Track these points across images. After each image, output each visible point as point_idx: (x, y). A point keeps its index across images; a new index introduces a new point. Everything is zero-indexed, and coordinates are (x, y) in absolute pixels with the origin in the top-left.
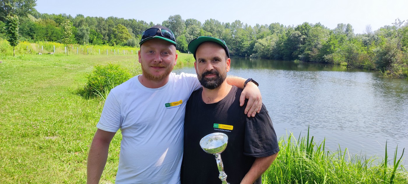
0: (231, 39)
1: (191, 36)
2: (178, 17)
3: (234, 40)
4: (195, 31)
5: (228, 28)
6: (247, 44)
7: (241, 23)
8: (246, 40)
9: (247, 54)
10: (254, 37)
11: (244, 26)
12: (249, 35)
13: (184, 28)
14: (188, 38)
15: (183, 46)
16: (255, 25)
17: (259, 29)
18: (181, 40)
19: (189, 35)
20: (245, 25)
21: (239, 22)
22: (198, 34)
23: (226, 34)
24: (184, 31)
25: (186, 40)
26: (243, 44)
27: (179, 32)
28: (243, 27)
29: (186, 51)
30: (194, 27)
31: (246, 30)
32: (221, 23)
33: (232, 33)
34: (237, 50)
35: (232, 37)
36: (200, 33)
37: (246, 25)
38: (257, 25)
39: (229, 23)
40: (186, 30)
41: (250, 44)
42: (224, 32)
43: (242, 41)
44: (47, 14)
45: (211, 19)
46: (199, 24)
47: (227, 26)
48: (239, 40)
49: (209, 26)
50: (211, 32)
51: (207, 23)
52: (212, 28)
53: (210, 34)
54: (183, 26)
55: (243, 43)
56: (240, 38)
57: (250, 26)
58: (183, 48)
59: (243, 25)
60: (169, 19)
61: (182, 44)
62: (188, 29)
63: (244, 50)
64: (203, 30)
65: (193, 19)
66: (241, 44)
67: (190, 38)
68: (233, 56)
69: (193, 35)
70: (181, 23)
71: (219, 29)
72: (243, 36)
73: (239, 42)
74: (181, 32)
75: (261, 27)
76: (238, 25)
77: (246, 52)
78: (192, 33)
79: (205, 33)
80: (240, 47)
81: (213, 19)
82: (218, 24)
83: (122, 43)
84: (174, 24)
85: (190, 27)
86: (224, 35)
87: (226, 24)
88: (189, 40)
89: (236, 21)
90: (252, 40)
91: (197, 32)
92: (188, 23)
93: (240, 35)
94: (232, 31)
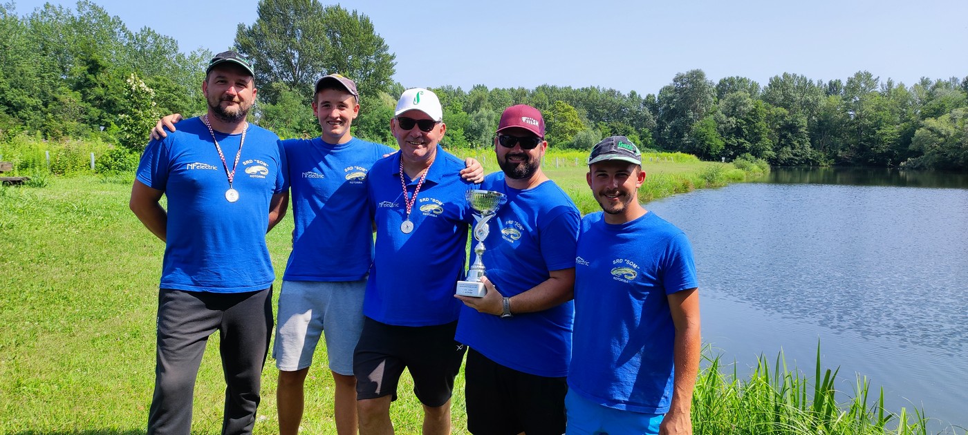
0: (842, 122)
1: (730, 119)
2: (696, 76)
3: (852, 124)
4: (742, 107)
5: (836, 93)
6: (891, 132)
7: (874, 78)
8: (887, 123)
9: (893, 160)
10: (914, 113)
11: (882, 85)
12: (896, 110)
13: (713, 100)
14: (722, 123)
15: (709, 145)
16: (918, 81)
17: (930, 90)
18: (704, 130)
19: (724, 116)
20: (885, 83)
21: (868, 76)
22: (749, 114)
23: (829, 110)
24: (712, 106)
25: (718, 129)
26: (878, 132)
27: (701, 111)
28: (880, 87)
29: (717, 155)
30: (740, 97)
31: (889, 96)
32: (815, 83)
33: (847, 105)
34: (862, 149)
35: (849, 116)
36: (754, 110)
37: (890, 84)
38: (925, 83)
39: (839, 81)
40: (717, 106)
41: (900, 133)
42: (823, 102)
43: (878, 125)
45: (785, 75)
46: (753, 89)
47: (833, 88)
48: (867, 122)
49: (779, 92)
50: (786, 107)
51: (775, 84)
52: (787, 97)
53: (782, 110)
54: (709, 96)
55: (879, 129)
56: (870, 119)
57: (902, 86)
58: (709, 147)
59: (879, 83)
60: (675, 80)
61: (706, 139)
62: (722, 103)
63: (883, 149)
64: (762, 104)
65: (738, 77)
66: (874, 133)
67: (729, 124)
68: (849, 164)
69: (736, 117)
70: (704, 88)
71: (810, 98)
72: (880, 112)
73: (866, 127)
74: (705, 111)
75: (937, 86)
76: (865, 83)
77: (889, 154)
78: (732, 112)
79: (768, 109)
80: (869, 140)
81: (790, 73)
82: (805, 86)
83: (564, 142)
84: (686, 94)
85: (729, 96)
86: (822, 112)
87: (830, 83)
88: (725, 129)
89: (858, 75)
90: (907, 120)
91: (745, 109)
92: (725, 87)
93: (869, 109)
94: (845, 100)
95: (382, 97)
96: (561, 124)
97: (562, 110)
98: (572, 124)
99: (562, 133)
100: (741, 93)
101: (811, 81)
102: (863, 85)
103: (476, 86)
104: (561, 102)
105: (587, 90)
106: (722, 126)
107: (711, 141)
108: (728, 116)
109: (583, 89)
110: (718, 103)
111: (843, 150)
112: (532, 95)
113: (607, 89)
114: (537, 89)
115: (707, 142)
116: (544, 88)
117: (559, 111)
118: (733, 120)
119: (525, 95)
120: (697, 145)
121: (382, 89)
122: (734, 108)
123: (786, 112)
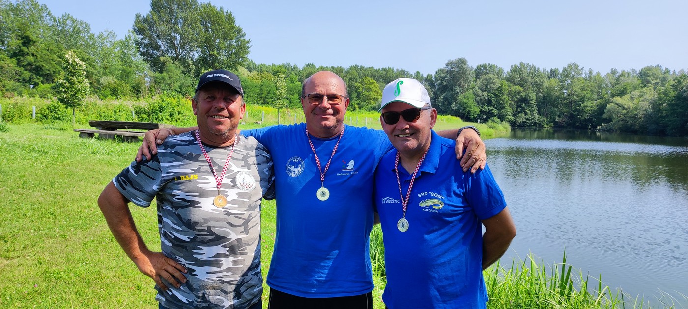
0: (559, 97)
1: (484, 93)
2: (461, 62)
3: (565, 99)
4: (492, 85)
5: (555, 77)
6: (591, 105)
7: (580, 68)
8: (589, 99)
9: (592, 124)
10: (607, 93)
11: (585, 73)
12: (595, 90)
13: (472, 79)
14: (478, 95)
15: (469, 111)
16: (609, 71)
17: (618, 78)
18: (466, 100)
19: (480, 91)
20: (588, 72)
21: (577, 66)
22: (497, 90)
23: (550, 89)
24: (472, 84)
25: (475, 100)
26: (582, 105)
27: (464, 87)
28: (584, 75)
29: (475, 118)
30: (490, 78)
31: (590, 80)
32: (541, 70)
33: (563, 86)
34: (572, 116)
35: (563, 93)
36: (500, 87)
37: (591, 72)
38: (614, 72)
39: (557, 69)
40: (475, 84)
41: (597, 106)
42: (546, 83)
43: (582, 100)
44: (264, 64)
45: (521, 64)
46: (499, 73)
47: (553, 74)
48: (575, 98)
49: (517, 76)
50: (522, 86)
51: (515, 70)
52: (522, 79)
53: (519, 88)
54: (470, 77)
55: (583, 103)
56: (577, 96)
57: (598, 73)
58: (469, 112)
59: (584, 71)
60: (447, 65)
61: (467, 107)
62: (478, 82)
63: (586, 116)
64: (506, 83)
65: (489, 64)
66: (580, 106)
67: (483, 97)
68: (563, 127)
69: (488, 92)
70: (466, 71)
71: (537, 80)
72: (585, 92)
73: (574, 101)
74: (467, 87)
75: (622, 75)
76: (574, 71)
77: (590, 120)
78: (485, 88)
79: (509, 87)
80: (576, 110)
81: (525, 62)
82: (535, 72)
83: (369, 106)
84: (454, 75)
85: (483, 77)
86: (546, 90)
87: (551, 71)
88: (481, 100)
89: (570, 66)
90: (602, 98)
91: (494, 86)
92: (480, 71)
93: (576, 89)
94: (561, 82)
95: (240, 70)
96: (367, 93)
97: (368, 83)
98: (375, 93)
99: (368, 99)
100: (491, 75)
101: (538, 69)
102: (573, 73)
103: (307, 64)
104: (367, 77)
105: (385, 69)
106: (478, 98)
107: (471, 108)
108: (483, 91)
109: (383, 69)
110: (476, 82)
111: (559, 117)
112: (347, 72)
113: (400, 69)
114: (351, 68)
115: (468, 109)
116: (355, 67)
117: (366, 84)
118: (486, 94)
119: (342, 72)
120: (461, 111)
121: (240, 64)
122: (487, 86)
123: (522, 89)
